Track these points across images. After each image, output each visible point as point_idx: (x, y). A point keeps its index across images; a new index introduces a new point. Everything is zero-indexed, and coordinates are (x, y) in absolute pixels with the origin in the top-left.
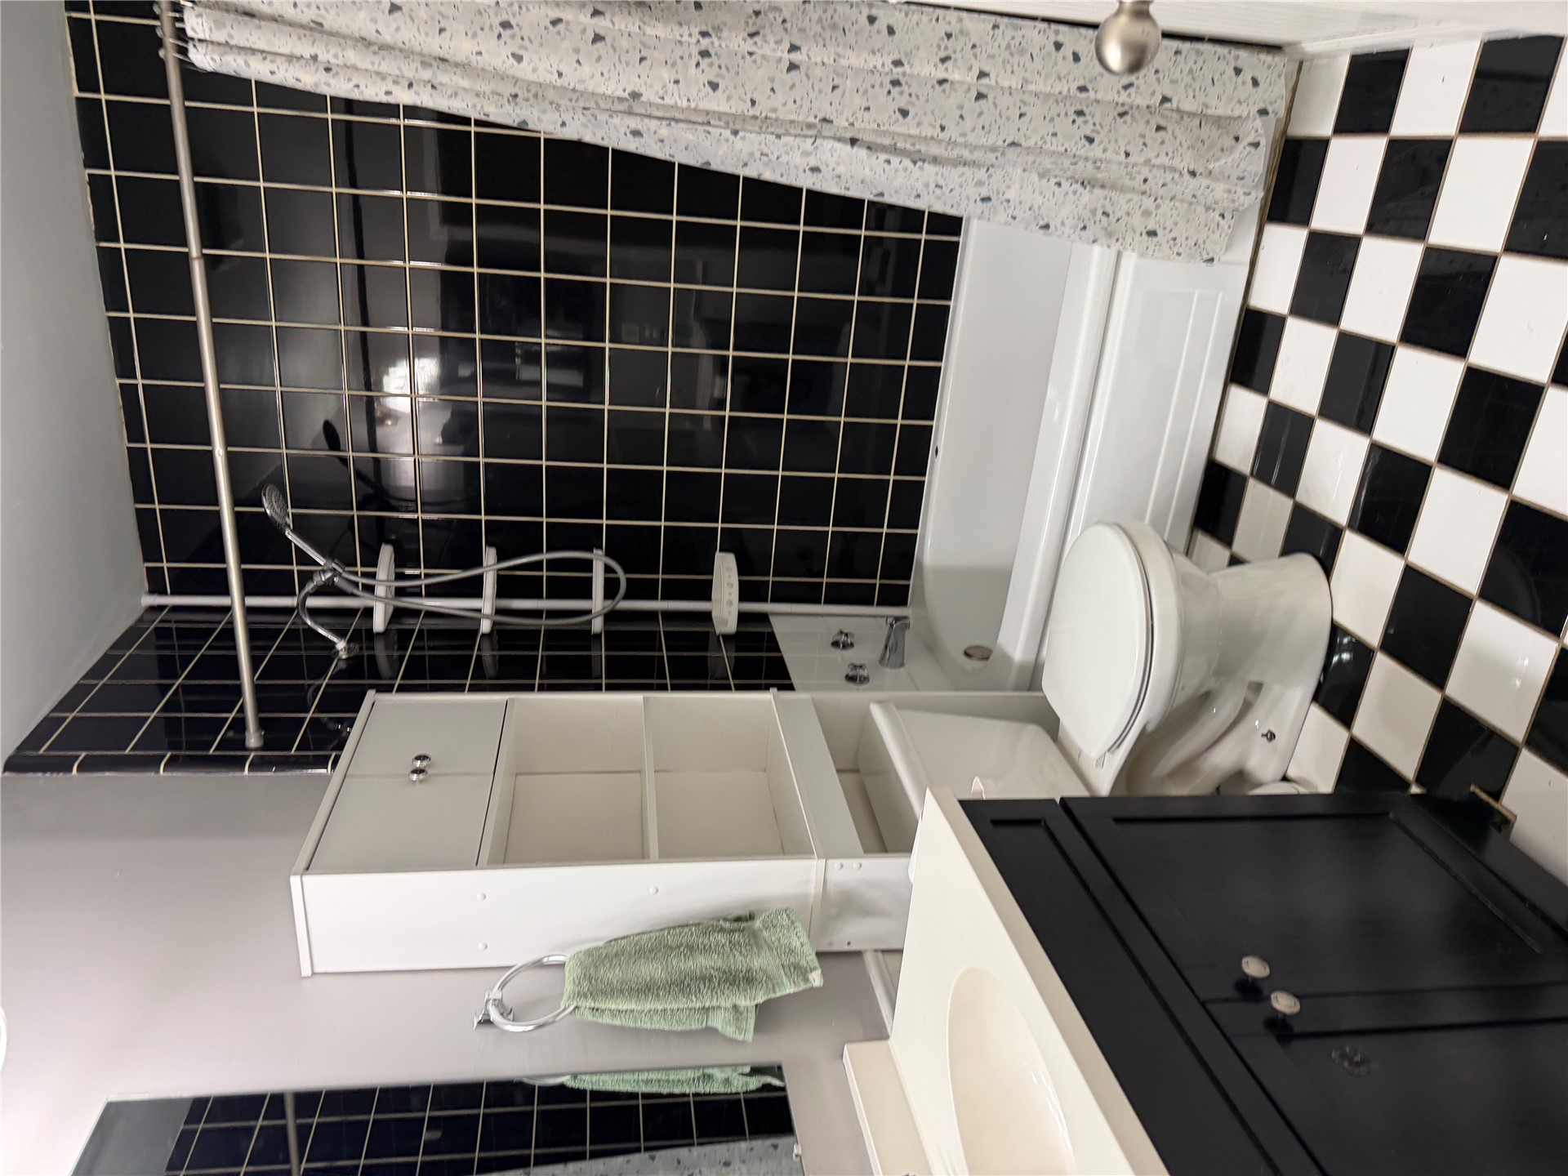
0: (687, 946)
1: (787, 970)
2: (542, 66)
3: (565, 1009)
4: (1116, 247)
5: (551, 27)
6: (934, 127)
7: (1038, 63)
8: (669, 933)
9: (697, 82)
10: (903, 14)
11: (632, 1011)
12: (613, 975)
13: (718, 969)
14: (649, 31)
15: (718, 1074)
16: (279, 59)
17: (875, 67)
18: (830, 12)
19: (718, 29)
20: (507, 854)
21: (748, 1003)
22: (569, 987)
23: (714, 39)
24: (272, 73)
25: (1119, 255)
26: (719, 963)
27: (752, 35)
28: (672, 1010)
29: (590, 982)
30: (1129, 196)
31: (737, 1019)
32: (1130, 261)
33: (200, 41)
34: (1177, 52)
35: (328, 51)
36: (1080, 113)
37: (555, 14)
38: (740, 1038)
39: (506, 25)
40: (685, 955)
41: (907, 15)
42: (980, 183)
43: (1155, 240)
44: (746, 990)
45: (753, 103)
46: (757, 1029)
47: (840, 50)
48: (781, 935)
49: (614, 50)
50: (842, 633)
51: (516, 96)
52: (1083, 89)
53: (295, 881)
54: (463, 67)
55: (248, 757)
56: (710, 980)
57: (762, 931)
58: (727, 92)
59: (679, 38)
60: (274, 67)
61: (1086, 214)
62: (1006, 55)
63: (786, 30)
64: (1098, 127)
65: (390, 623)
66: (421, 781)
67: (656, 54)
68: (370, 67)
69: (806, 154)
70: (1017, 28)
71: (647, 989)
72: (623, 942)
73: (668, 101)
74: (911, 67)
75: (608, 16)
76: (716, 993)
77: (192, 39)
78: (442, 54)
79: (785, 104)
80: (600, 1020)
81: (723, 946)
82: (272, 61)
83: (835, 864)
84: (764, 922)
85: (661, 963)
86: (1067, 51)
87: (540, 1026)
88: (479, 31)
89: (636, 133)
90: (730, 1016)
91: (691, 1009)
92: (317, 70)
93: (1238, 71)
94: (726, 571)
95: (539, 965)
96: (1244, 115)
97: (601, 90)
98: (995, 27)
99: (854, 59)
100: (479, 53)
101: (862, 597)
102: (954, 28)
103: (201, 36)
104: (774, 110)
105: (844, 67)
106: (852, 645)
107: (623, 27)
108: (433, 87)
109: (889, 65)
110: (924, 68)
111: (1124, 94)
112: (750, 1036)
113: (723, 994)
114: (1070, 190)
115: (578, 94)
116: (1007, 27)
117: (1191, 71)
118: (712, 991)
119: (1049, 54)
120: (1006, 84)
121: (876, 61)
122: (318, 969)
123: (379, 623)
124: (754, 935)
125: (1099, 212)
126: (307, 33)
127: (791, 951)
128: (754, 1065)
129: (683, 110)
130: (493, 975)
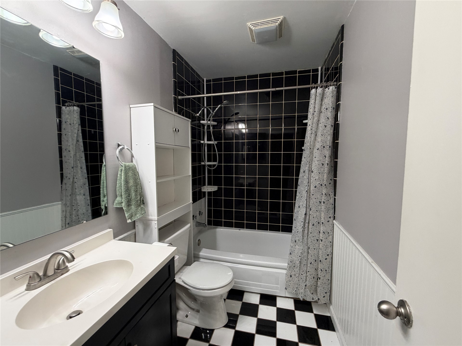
0: (137, 190)
1: (131, 214)
2: (317, 154)
3: (122, 163)
4: (288, 269)
5: (324, 155)
6: (311, 231)
7: (324, 251)
8: (140, 186)
9: (316, 184)
10: (331, 223)
11: (121, 179)
12: (130, 174)
13: (131, 198)
14: (325, 174)
15: (105, 199)
16: (314, 105)
17: (322, 219)
18: (331, 209)
19: (326, 188)
20: (158, 149)
21: (123, 206)
22: (127, 164)
23: (325, 187)
24: (312, 104)
25: (286, 269)
26: (133, 198)
27: (326, 194)
28: (121, 188)
29: (128, 169)
30: (298, 271)
31: (119, 203)
32: (284, 272)
33: (316, 91)
34: (328, 280)
35: (316, 114)
36: (316, 261)
37: (327, 156)
38: (114, 204)
39: (324, 147)
40: (135, 190)
41: (331, 224)
42: (299, 240)
43: (290, 277)
44: (126, 205)
45: (313, 195)
46: (116, 208)
47: (324, 211)
48: (139, 212)
49: (321, 168)
50: (202, 213)
51: (311, 149)
52: (320, 261)
53: (152, 104)
54: (315, 139)
55: (176, 96)
56: (129, 196)
57: (140, 207)
58: (314, 190)
59: (324, 180)
60: (313, 104)
61: (294, 262)
62: (326, 245)
63: (327, 201)
64: (313, 265)
65: (202, 124)
66: (173, 131)
67: (320, 176)
68: (314, 122)
69: (302, 205)
70: (331, 246)
71: (127, 182)
72: (138, 175)
73: (312, 178)
74: (322, 226)
75: (327, 166)
76: (126, 198)
77: (317, 89)
78: (318, 135)
79: (313, 201)
80: (119, 171)
81: (137, 199)
82: (314, 104)
83: (156, 222)
84: (142, 207)
85: (133, 185)
86: (327, 257)
87: (118, 158)
88: (322, 142)
89: (304, 172)
90: (120, 202)
91: (122, 192)
92: (313, 112)
93: (326, 293)
94: (213, 188)
95: (132, 156)
96: (318, 295)
97: (313, 165)
98: (331, 242)
99: (323, 215)
100: (318, 142)
101: (209, 216)
102: (330, 234)
103: (317, 91)
104: (312, 199)
105: (321, 212)
106: (200, 215)
107: (325, 169)
108: (311, 133)
109: (322, 221)
110: (322, 229)
111: (320, 270)
112: (115, 206)
113: (125, 200)
114: (299, 259)
115: (312, 161)
116: (331, 244)
117: (325, 283)
118: (126, 197)
119: (326, 254)
120: (320, 245)
121: (323, 219)
122: (131, 108)
123: (202, 122)
124: (140, 206)
125: (295, 265)
126: (319, 110)
127: (136, 215)
128: (107, 207)
129: (310, 181)
130: (130, 146)
